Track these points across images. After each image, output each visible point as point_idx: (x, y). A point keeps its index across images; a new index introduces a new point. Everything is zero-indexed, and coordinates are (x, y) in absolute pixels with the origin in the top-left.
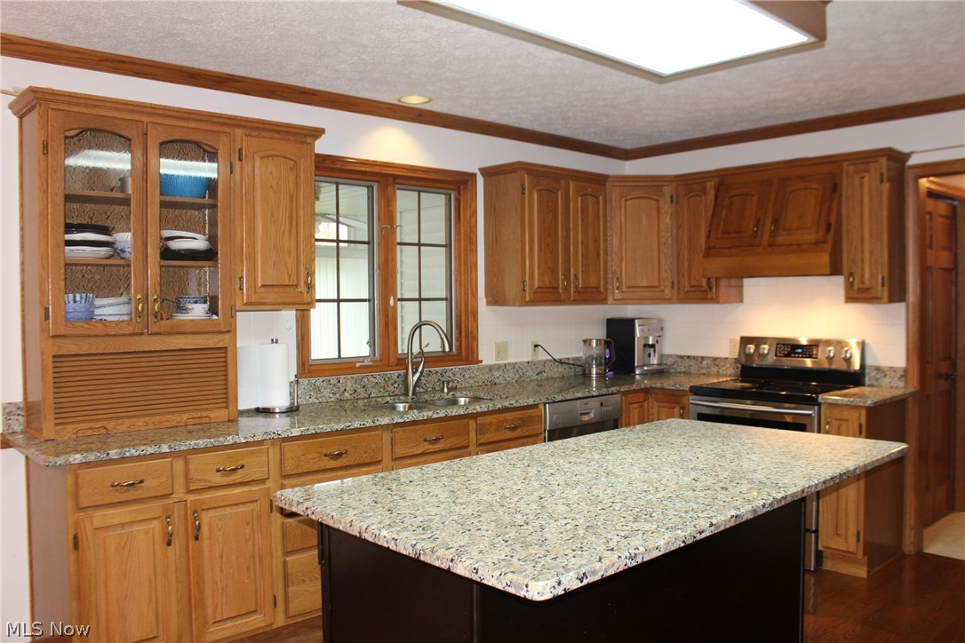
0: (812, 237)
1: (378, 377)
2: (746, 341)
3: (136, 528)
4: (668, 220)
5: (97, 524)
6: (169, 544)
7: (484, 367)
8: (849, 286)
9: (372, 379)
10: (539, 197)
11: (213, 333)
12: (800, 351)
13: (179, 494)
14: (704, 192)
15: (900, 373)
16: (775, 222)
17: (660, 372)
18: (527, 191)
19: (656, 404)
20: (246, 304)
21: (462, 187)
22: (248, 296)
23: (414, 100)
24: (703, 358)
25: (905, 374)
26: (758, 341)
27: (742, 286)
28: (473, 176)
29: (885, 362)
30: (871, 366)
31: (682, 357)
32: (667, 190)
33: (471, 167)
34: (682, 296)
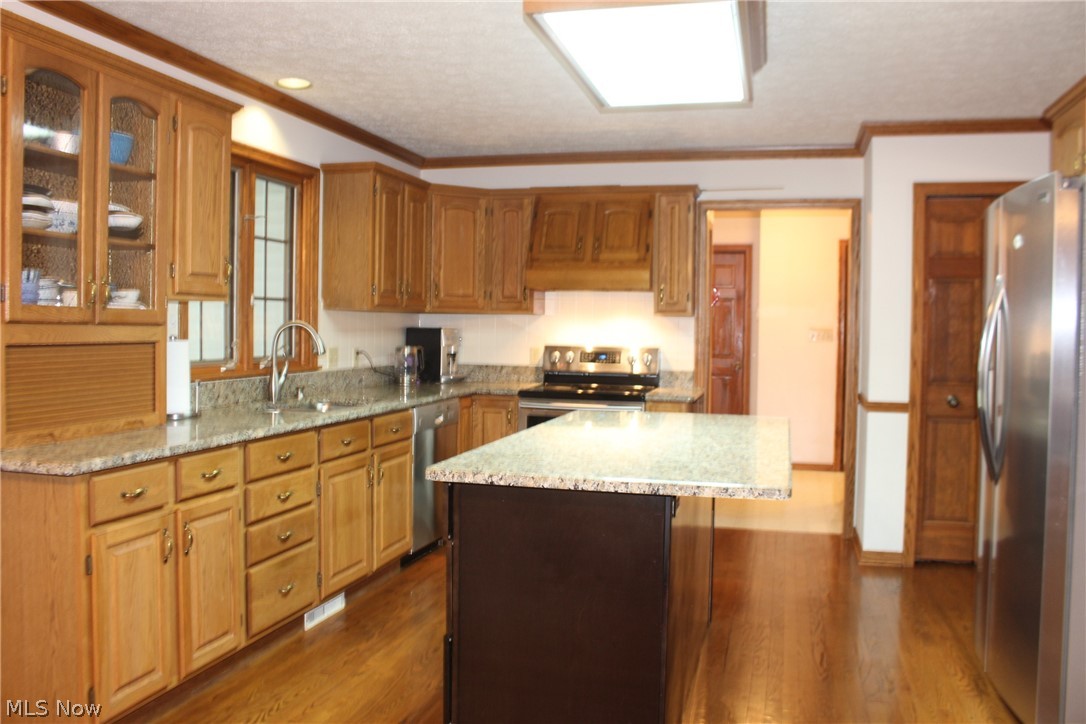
0: (634, 255)
1: (243, 383)
2: (550, 350)
3: (139, 544)
4: (483, 231)
5: (111, 541)
6: (166, 561)
7: (322, 373)
8: (658, 300)
9: (240, 385)
10: (387, 198)
11: (147, 324)
12: (603, 357)
13: (171, 506)
14: (521, 207)
15: (690, 376)
16: (598, 239)
17: (459, 381)
18: (378, 191)
19: (480, 411)
20: (178, 294)
21: (305, 182)
22: (180, 285)
23: (292, 85)
24: (502, 367)
25: (695, 376)
26: (564, 350)
27: (544, 299)
28: (316, 170)
29: (676, 367)
30: (665, 372)
31: (480, 367)
32: (483, 203)
33: (314, 160)
34: (494, 306)
